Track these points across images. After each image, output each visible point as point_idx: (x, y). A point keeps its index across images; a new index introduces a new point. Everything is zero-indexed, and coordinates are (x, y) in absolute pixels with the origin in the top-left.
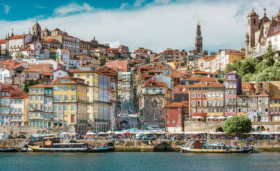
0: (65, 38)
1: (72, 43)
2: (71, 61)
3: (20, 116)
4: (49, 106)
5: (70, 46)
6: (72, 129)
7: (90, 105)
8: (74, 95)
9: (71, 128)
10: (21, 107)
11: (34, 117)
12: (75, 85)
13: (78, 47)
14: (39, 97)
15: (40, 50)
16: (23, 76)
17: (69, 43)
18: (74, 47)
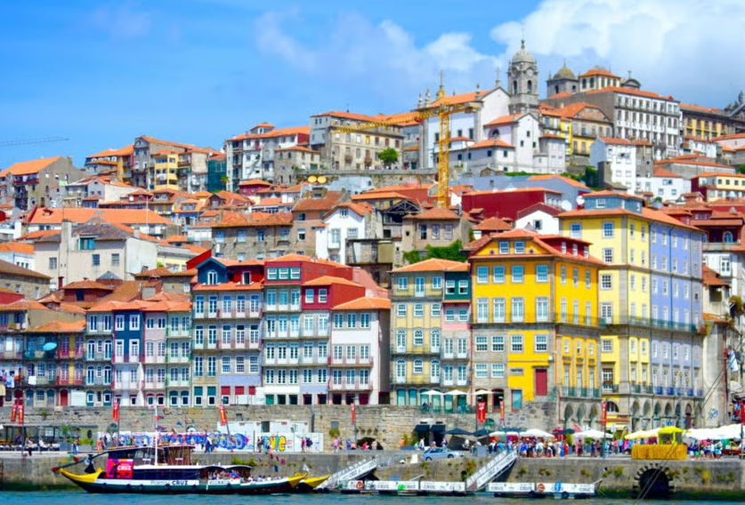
0: (623, 100)
1: (652, 117)
2: (643, 180)
3: (365, 371)
4: (460, 337)
5: (644, 127)
6: (536, 417)
7: (615, 334)
8: (546, 298)
9: (533, 415)
10: (367, 342)
11: (409, 376)
12: (549, 262)
13: (676, 132)
14: (428, 307)
15: (534, 144)
16: (408, 234)
17: (641, 117)
18: (659, 130)
